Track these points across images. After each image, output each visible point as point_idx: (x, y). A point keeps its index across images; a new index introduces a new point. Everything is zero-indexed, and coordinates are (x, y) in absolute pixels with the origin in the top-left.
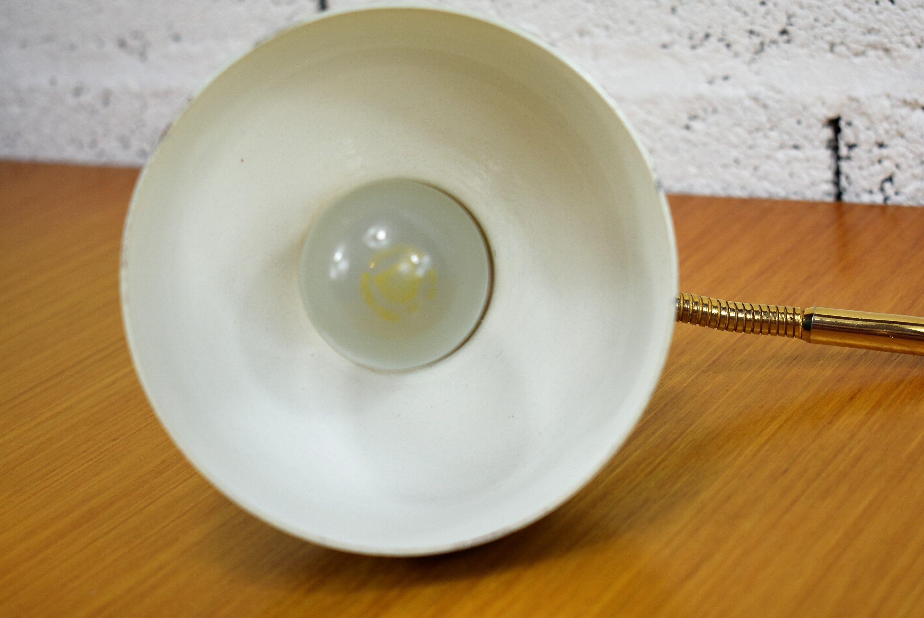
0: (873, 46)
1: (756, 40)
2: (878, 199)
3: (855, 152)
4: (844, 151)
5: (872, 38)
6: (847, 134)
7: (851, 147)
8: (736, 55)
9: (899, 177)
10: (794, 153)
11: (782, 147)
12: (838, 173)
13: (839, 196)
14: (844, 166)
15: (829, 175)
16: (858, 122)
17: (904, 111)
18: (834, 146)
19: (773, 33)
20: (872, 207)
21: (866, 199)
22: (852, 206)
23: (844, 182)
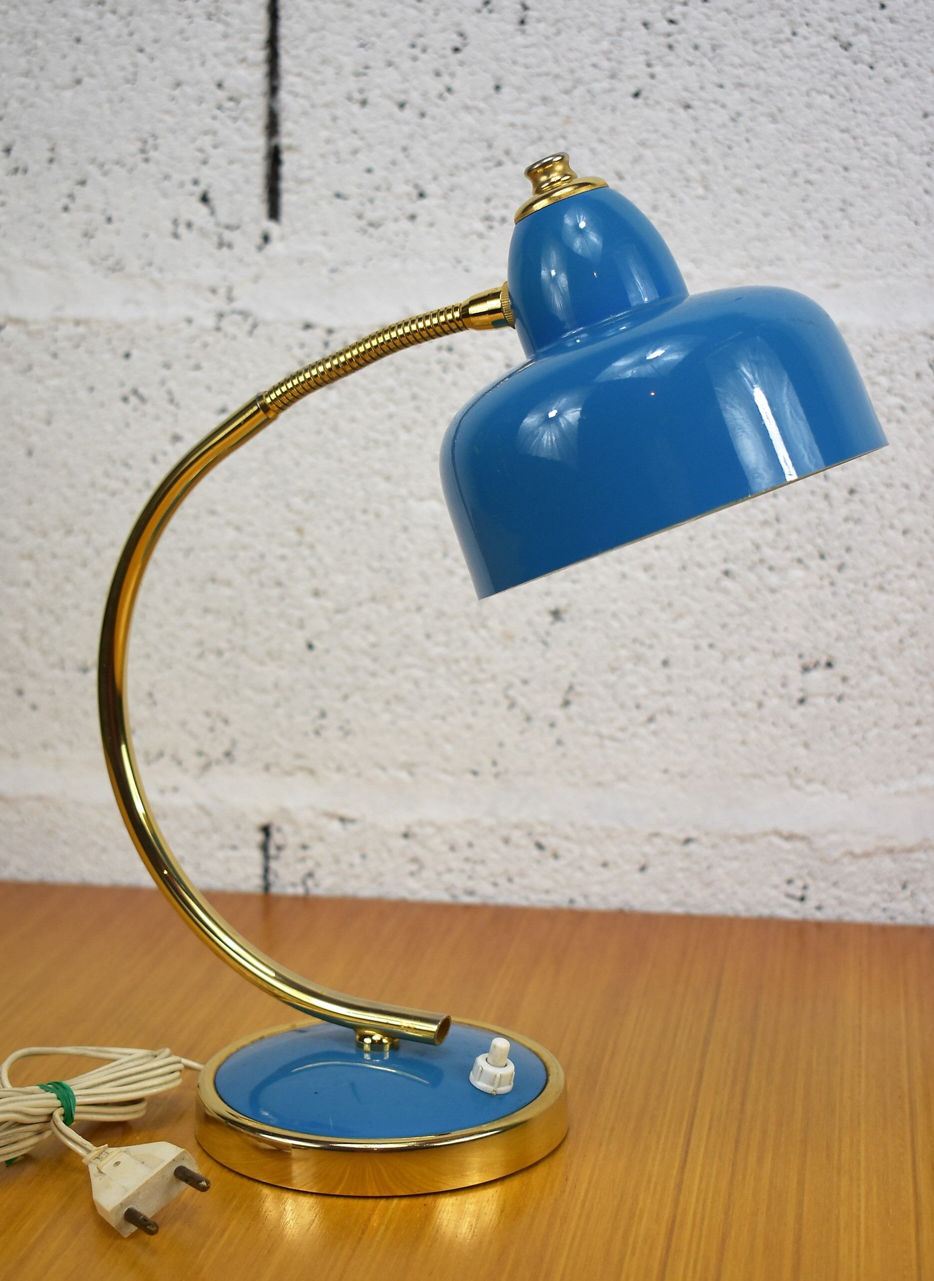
0: (301, 768)
1: (202, 761)
2: (300, 891)
3: (283, 854)
4: (272, 851)
5: (300, 762)
6: (276, 838)
7: (279, 848)
8: (186, 771)
9: (319, 874)
10: (231, 853)
11: (222, 847)
12: (266, 870)
13: (267, 887)
14: (273, 865)
15: (259, 871)
16: (287, 828)
17: (324, 821)
18: (264, 848)
19: (217, 753)
20: (295, 899)
21: (290, 891)
22: (279, 899)
23: (271, 877)
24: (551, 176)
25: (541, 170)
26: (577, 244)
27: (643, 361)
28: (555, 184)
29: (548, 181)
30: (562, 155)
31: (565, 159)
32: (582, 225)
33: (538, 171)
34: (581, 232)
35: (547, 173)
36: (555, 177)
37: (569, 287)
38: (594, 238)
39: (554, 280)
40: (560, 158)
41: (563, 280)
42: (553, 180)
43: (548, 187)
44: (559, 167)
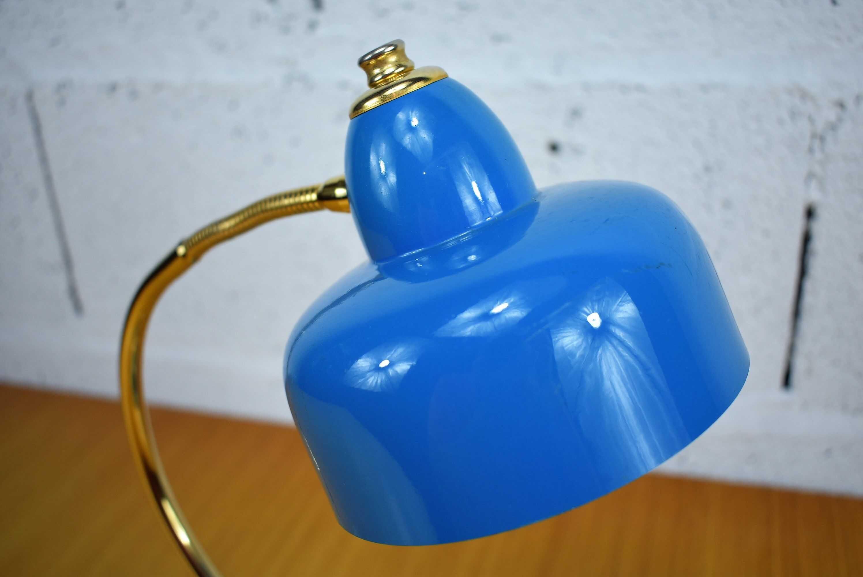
24: (385, 68)
25: (373, 62)
26: (407, 140)
27: (487, 316)
28: (389, 77)
29: (381, 73)
30: (395, 44)
31: (399, 48)
32: (415, 122)
33: (371, 63)
34: (412, 130)
35: (381, 64)
36: (389, 69)
37: (397, 183)
38: (425, 136)
39: (384, 178)
40: (392, 48)
41: (392, 179)
42: (386, 73)
43: (381, 80)
44: (393, 59)
